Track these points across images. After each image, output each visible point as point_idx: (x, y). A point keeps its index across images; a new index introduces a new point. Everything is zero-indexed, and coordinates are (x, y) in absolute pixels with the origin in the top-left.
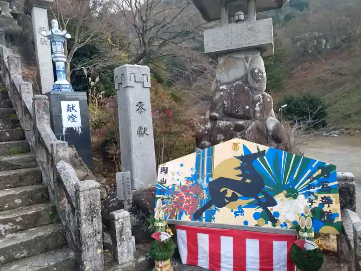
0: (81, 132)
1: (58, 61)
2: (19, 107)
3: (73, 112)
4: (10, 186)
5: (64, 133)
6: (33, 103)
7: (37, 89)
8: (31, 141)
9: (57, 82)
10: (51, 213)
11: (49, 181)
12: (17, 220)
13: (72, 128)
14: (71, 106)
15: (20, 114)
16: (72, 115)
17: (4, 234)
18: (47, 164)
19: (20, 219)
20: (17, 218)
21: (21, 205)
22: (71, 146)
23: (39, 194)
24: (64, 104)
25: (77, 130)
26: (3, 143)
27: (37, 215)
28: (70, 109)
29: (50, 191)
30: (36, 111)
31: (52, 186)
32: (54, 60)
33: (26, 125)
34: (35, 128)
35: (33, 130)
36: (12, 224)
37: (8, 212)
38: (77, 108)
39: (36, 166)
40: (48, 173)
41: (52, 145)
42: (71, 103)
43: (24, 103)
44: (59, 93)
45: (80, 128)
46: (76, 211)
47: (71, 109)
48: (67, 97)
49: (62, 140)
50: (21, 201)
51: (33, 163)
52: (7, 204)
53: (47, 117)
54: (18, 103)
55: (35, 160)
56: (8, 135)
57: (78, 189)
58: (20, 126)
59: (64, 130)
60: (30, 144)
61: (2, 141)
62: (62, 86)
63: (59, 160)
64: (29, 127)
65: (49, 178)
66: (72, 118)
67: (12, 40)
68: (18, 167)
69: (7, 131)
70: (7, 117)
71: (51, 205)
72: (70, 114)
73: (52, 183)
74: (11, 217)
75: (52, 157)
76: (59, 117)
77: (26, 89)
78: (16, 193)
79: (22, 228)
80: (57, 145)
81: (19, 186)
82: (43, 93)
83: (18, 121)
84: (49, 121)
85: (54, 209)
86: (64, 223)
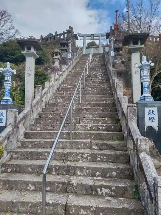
0: (157, 129)
1: (144, 82)
2: (120, 111)
3: (153, 116)
4: (111, 161)
5: (146, 130)
6: (127, 109)
7: (131, 100)
8: (125, 133)
9: (143, 95)
10: (134, 190)
11: (134, 163)
12: (113, 189)
13: (151, 127)
14: (152, 111)
15: (120, 116)
16: (152, 117)
17: (105, 195)
18: (134, 151)
19: (114, 188)
20: (113, 186)
21: (116, 177)
22: (150, 139)
23: (127, 173)
24: (147, 110)
25: (155, 128)
26: (110, 132)
27: (125, 189)
28: (150, 113)
29: (134, 172)
30: (129, 114)
31: (136, 169)
32: (142, 81)
33: (123, 122)
34: (127, 125)
35: (127, 126)
36: (109, 190)
37: (108, 179)
38: (156, 112)
39: (127, 150)
40: (134, 158)
41: (137, 139)
42: (151, 109)
43: (122, 109)
44: (144, 102)
45: (157, 127)
46: (154, 202)
47: (152, 113)
48: (148, 105)
49: (144, 136)
50: (116, 174)
51: (125, 148)
52: (108, 174)
53: (135, 118)
54: (119, 109)
55: (126, 146)
56: (113, 128)
57: (156, 183)
58: (120, 123)
59: (146, 127)
60: (124, 135)
61: (110, 131)
62: (146, 98)
63: (142, 151)
64: (124, 123)
65: (134, 162)
66: (152, 119)
67: (120, 75)
68: (116, 149)
69: (113, 125)
70: (114, 117)
71: (134, 184)
72: (151, 116)
73: (136, 166)
74: (109, 184)
75: (137, 148)
76: (143, 118)
77: (124, 101)
78: (114, 168)
79: (115, 195)
80: (141, 140)
81: (116, 163)
82: (134, 102)
83: (119, 120)
84: (136, 121)
85: (137, 187)
86: (143, 203)
